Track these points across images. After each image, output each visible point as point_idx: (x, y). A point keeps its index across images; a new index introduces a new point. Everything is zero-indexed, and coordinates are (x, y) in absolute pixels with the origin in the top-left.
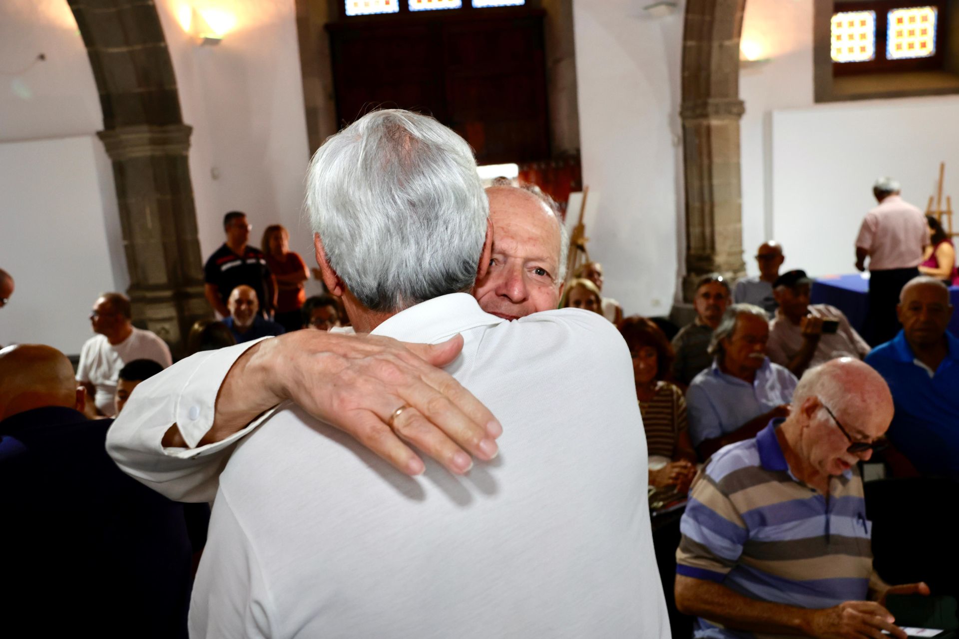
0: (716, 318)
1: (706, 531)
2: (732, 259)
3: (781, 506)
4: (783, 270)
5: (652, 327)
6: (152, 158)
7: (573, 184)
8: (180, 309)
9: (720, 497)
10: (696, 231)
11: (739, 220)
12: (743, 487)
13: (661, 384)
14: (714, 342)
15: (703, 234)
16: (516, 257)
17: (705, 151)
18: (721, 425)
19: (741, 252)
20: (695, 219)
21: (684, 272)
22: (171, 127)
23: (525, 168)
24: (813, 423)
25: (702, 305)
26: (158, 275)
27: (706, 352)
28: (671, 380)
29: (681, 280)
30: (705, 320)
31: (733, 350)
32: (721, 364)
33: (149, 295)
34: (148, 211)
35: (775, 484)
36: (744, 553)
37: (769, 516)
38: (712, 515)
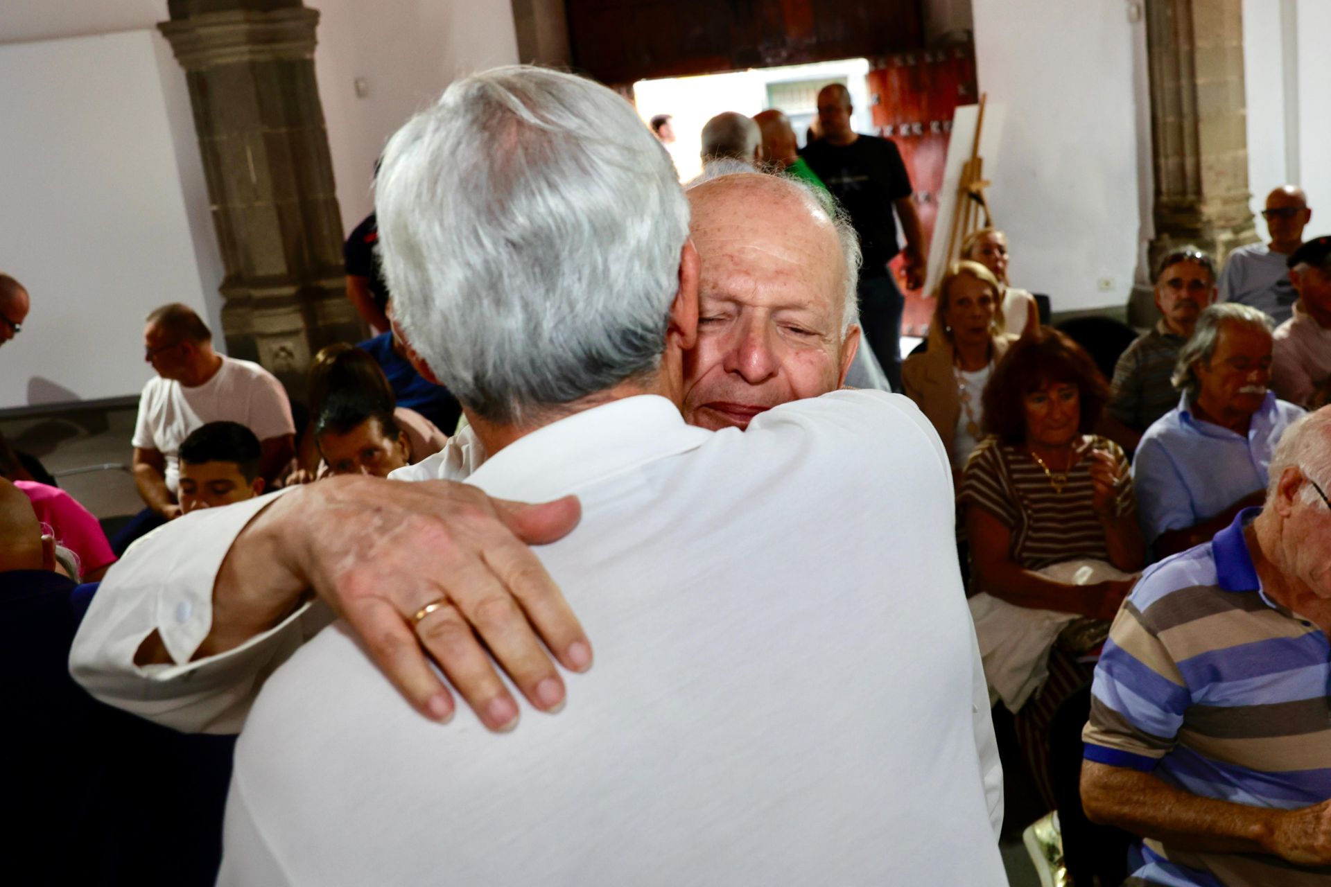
0: (1189, 323)
1: (1121, 689)
2: (1231, 210)
3: (1247, 649)
4: (1310, 233)
5: (1068, 350)
6: (253, 65)
7: (961, 90)
8: (310, 317)
9: (1145, 637)
10: (1169, 163)
11: (1244, 144)
12: (1184, 619)
13: (1088, 439)
14: (1182, 366)
15: (1182, 167)
16: (754, 306)
17: (1182, 27)
18: (1192, 505)
19: (1248, 197)
20: (1169, 144)
21: (1151, 233)
22: (282, 13)
23: (882, 66)
24: (1296, 510)
25: (1168, 300)
26: (271, 261)
27: (1169, 383)
28: (1105, 434)
29: (1146, 245)
30: (1172, 324)
31: (1213, 381)
32: (1192, 402)
33: (258, 293)
34: (249, 155)
35: (1239, 613)
36: (1185, 725)
37: (1224, 668)
38: (1135, 665)
